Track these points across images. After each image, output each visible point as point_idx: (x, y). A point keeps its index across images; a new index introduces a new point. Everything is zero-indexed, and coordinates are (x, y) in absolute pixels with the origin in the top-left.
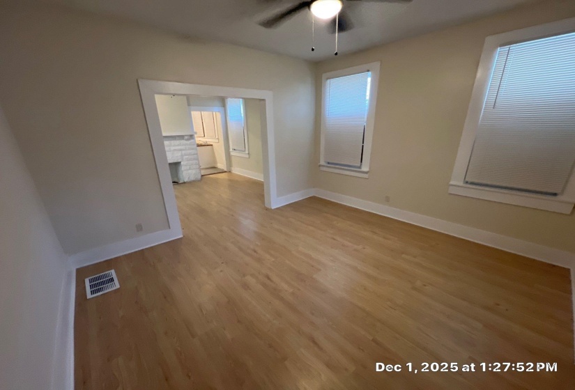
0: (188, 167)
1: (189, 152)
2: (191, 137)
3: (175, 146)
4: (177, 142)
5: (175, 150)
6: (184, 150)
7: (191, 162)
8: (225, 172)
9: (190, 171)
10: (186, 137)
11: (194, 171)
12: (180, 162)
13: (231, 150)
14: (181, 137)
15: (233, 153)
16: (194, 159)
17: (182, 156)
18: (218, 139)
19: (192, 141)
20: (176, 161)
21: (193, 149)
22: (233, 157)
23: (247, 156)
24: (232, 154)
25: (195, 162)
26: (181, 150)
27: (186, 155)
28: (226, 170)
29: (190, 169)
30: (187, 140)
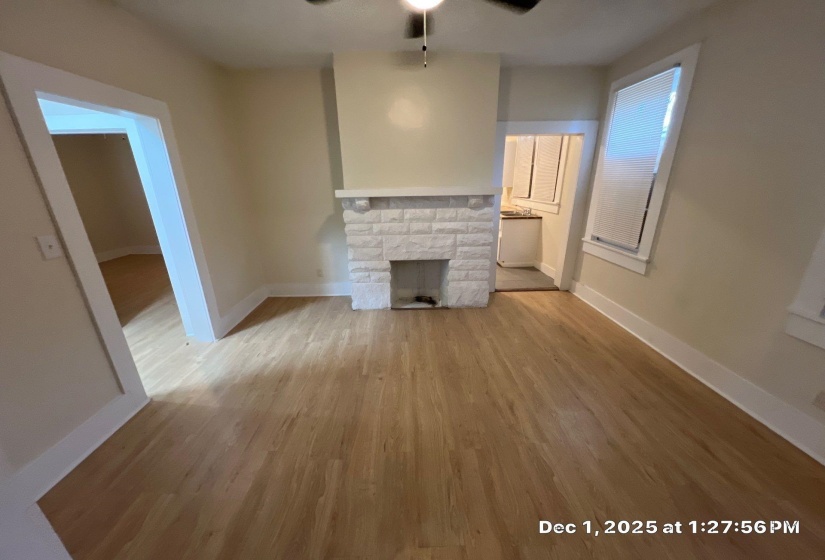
0: (463, 273)
1: (472, 237)
2: (487, 200)
3: (443, 220)
4: (450, 212)
5: (441, 231)
6: (462, 232)
7: (472, 262)
8: (557, 289)
9: (464, 284)
10: (473, 201)
11: (474, 285)
12: (448, 260)
13: (587, 238)
14: (462, 200)
15: (589, 246)
16: (482, 256)
17: (455, 245)
18: (559, 205)
19: (486, 210)
20: (437, 257)
21: (483, 231)
22: (586, 257)
23: (642, 269)
24: (586, 248)
25: (482, 262)
26: (455, 232)
27: (463, 245)
28: (558, 283)
29: (466, 279)
30: (475, 207)
